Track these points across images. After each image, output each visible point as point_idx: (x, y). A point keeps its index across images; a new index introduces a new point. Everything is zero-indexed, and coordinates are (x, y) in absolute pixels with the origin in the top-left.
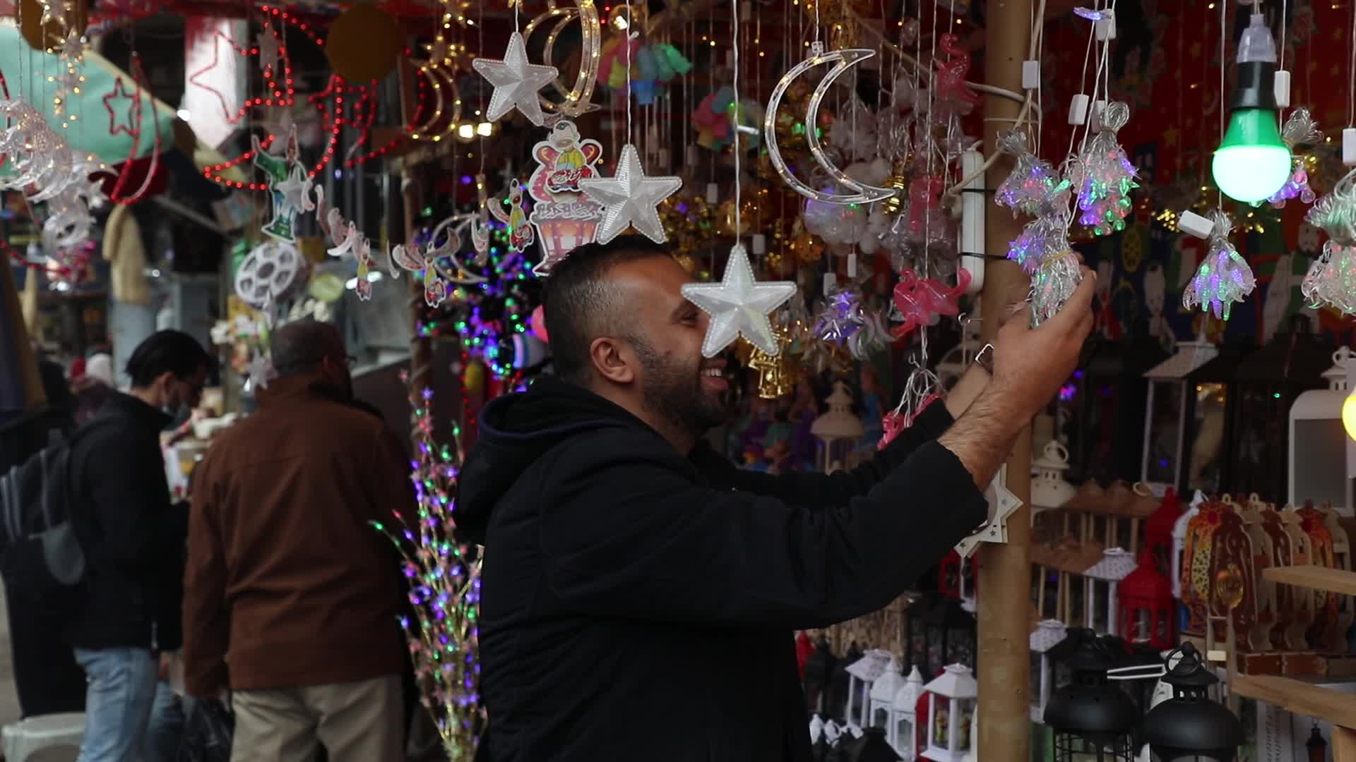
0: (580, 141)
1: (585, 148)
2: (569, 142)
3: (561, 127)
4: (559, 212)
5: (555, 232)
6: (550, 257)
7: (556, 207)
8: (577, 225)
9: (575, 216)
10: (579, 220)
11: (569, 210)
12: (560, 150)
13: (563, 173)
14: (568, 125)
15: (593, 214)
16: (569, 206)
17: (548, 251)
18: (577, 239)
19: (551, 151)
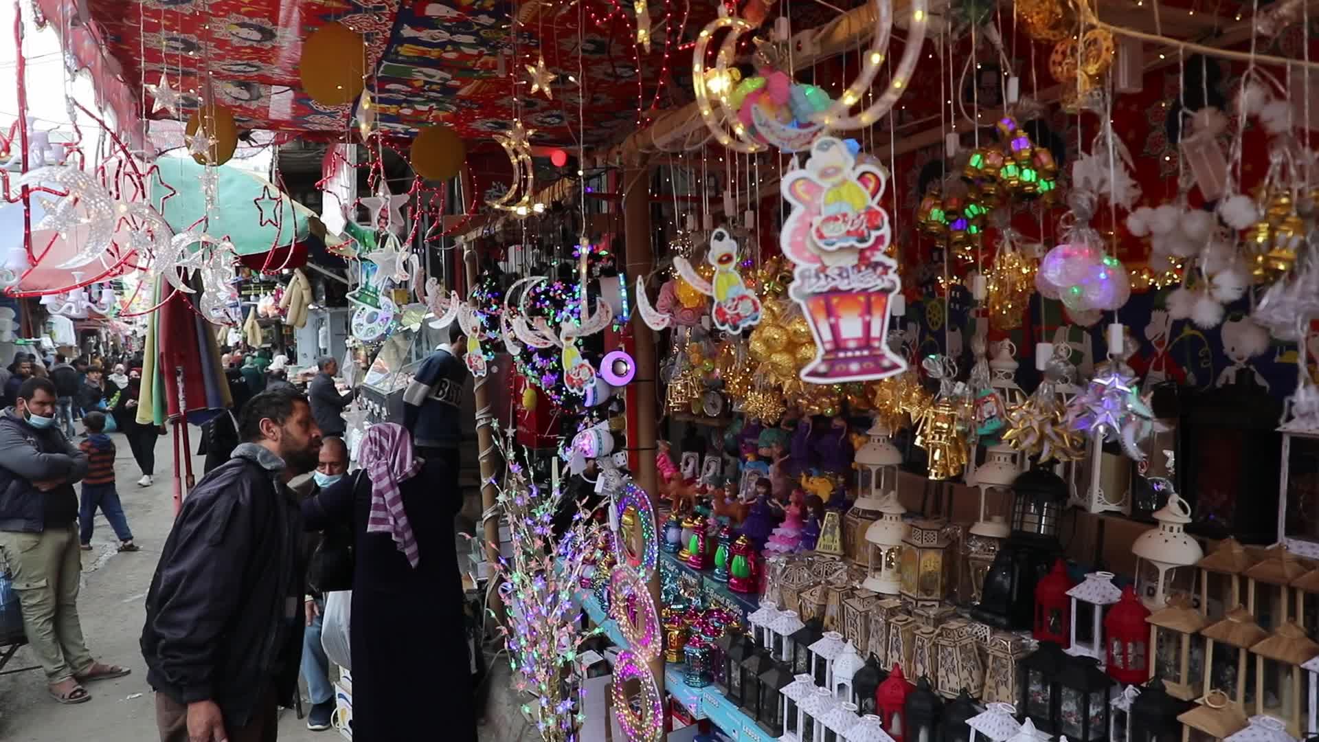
0: (854, 169)
1: (862, 177)
2: (838, 170)
3: (824, 147)
4: (834, 279)
5: (830, 312)
6: (827, 352)
7: (828, 272)
8: (862, 299)
9: (858, 286)
10: (864, 290)
11: (848, 277)
12: (826, 184)
13: (836, 219)
14: (833, 143)
15: (883, 280)
16: (847, 271)
17: (823, 343)
18: (863, 319)
19: (812, 187)
